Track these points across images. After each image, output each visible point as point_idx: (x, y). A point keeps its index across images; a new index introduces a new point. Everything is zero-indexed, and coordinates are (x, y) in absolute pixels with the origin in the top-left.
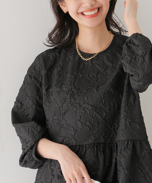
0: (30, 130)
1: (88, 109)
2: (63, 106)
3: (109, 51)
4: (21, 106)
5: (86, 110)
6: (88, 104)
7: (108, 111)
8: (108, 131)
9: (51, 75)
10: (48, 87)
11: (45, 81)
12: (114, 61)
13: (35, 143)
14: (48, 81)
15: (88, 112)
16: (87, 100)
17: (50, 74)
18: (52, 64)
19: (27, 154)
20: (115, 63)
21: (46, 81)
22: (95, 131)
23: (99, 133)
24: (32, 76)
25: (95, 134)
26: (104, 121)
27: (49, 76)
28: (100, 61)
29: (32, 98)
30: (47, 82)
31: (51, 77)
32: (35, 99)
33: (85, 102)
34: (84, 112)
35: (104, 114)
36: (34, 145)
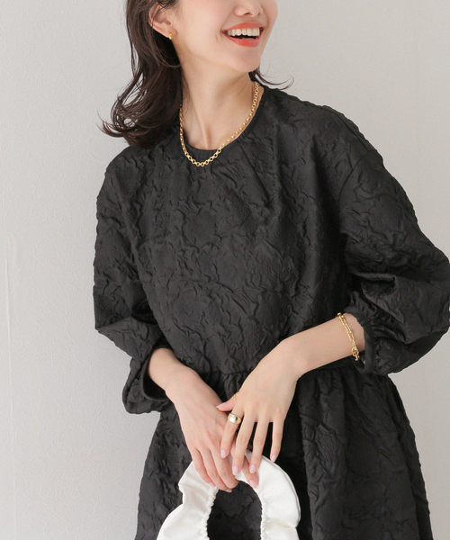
0: (127, 338)
1: (218, 295)
2: (170, 287)
3: (247, 140)
4: (107, 281)
5: (214, 295)
6: (217, 283)
7: (260, 298)
8: (264, 343)
9: (140, 210)
10: (138, 239)
11: (131, 226)
12: (260, 162)
13: (142, 364)
14: (137, 225)
15: (219, 301)
16: (215, 273)
17: (138, 207)
18: (139, 184)
19: (131, 390)
20: (262, 169)
21: (133, 226)
22: (236, 346)
23: (244, 349)
24: (108, 214)
25: (235, 352)
26: (253, 321)
27: (139, 213)
28: (229, 168)
29: (117, 264)
30: (136, 229)
31: (142, 214)
32: (124, 265)
33: (212, 278)
34: (208, 300)
35: (253, 306)
36: (141, 369)
